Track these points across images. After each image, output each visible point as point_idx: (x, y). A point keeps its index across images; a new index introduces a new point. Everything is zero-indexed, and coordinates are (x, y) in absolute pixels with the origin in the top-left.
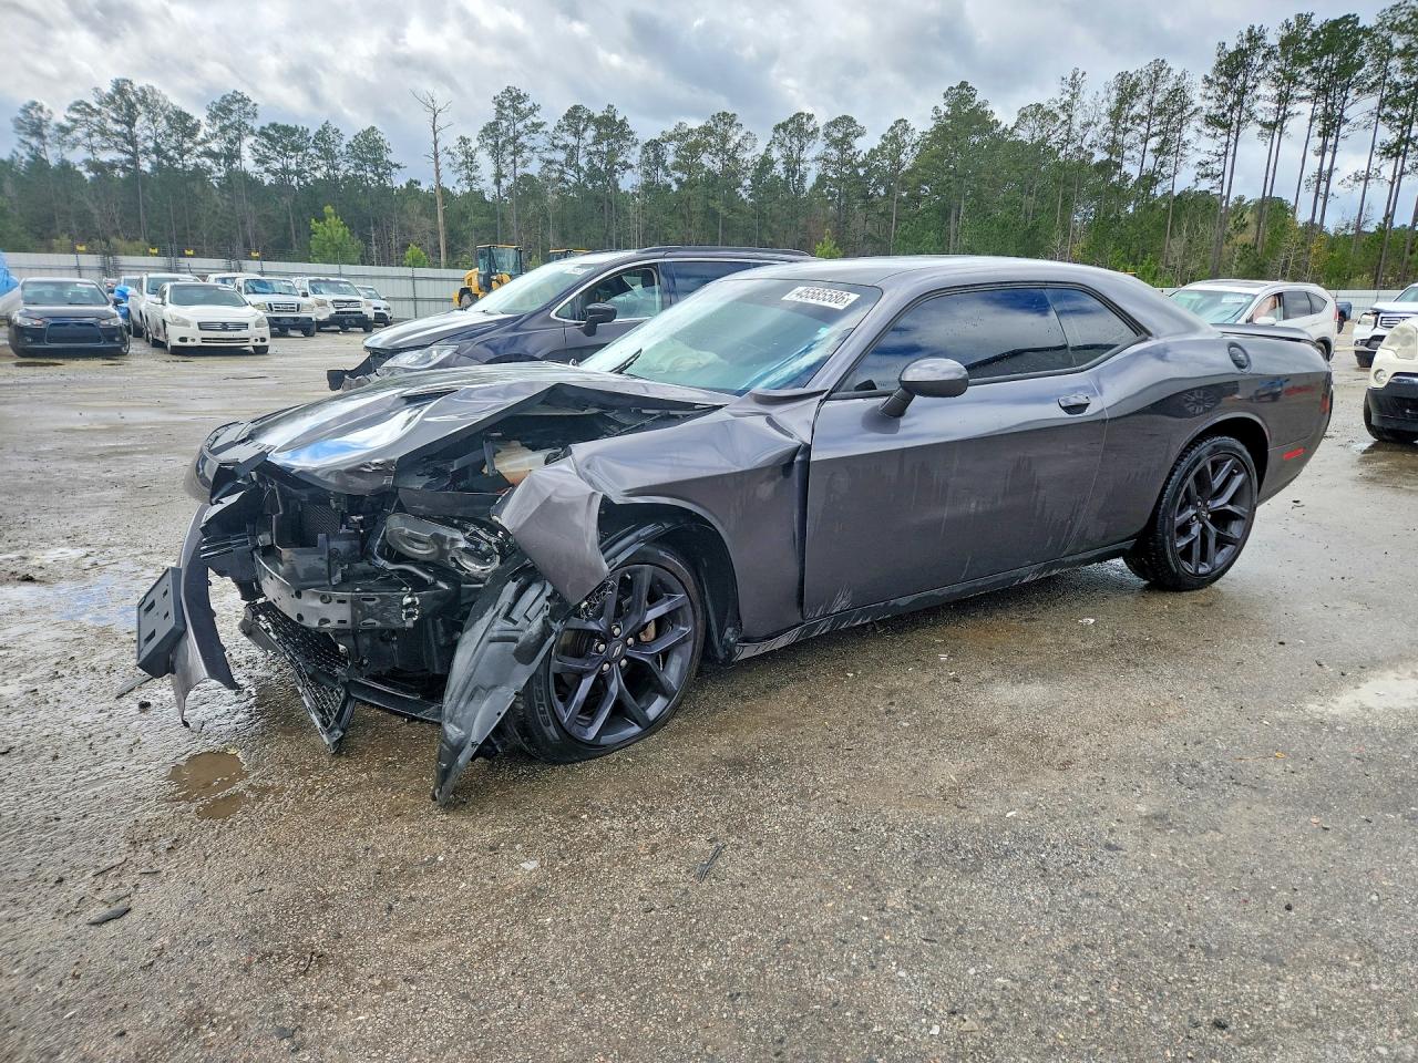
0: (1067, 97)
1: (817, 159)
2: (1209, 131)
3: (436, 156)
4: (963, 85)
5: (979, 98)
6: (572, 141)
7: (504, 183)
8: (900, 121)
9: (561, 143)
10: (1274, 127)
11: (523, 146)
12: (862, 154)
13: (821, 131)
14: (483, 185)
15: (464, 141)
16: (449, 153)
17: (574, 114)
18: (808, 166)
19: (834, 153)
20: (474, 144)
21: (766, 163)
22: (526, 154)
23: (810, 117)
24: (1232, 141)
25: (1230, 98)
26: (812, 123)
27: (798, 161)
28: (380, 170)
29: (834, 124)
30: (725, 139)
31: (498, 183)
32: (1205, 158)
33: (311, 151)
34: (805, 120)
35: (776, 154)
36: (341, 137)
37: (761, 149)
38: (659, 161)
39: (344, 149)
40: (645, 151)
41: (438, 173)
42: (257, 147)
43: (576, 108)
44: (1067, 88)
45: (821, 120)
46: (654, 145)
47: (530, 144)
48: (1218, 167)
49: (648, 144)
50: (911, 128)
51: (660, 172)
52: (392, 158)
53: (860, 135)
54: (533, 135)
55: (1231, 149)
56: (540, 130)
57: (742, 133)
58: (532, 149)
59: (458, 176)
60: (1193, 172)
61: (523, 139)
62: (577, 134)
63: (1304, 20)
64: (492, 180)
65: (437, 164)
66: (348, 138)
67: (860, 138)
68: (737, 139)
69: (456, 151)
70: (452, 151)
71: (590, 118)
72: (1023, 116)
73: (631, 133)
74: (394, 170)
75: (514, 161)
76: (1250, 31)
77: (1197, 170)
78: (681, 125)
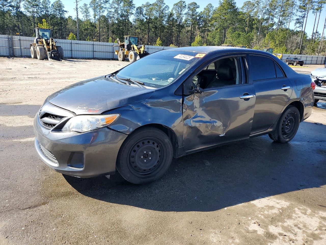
1: (186, 14)
2: (300, 10)
3: (77, 9)
6: (116, 6)
7: (97, 17)
8: (210, 4)
11: (102, 7)
12: (198, 13)
13: (187, 6)
14: (91, 18)
15: (85, 5)
16: (81, 8)
18: (183, 16)
19: (191, 12)
20: (88, 6)
21: (171, 15)
22: (103, 9)
23: (184, 2)
24: (306, 13)
26: (184, 3)
27: (181, 14)
28: (61, 12)
29: (191, 4)
30: (161, 7)
31: (95, 17)
32: (298, 18)
33: (41, 6)
34: (182, 3)
35: (174, 12)
36: (50, 2)
37: (170, 10)
38: (141, 13)
39: (50, 6)
40: (137, 9)
41: (77, 14)
42: (26, 5)
46: (140, 8)
47: (105, 6)
48: (301, 20)
49: (138, 8)
50: (213, 6)
51: (141, 16)
52: (64, 9)
53: (198, 7)
54: (106, 4)
55: (306, 16)
56: (108, 3)
57: (165, 6)
58: (105, 8)
59: (83, 15)
60: (295, 22)
61: (103, 5)
62: (118, 4)
64: (93, 16)
65: (77, 11)
66: (52, 3)
67: (198, 9)
68: (164, 7)
69: (83, 8)
70: (82, 7)
73: (133, 4)
74: (65, 13)
75: (100, 11)
77: (296, 21)
78: (148, 2)
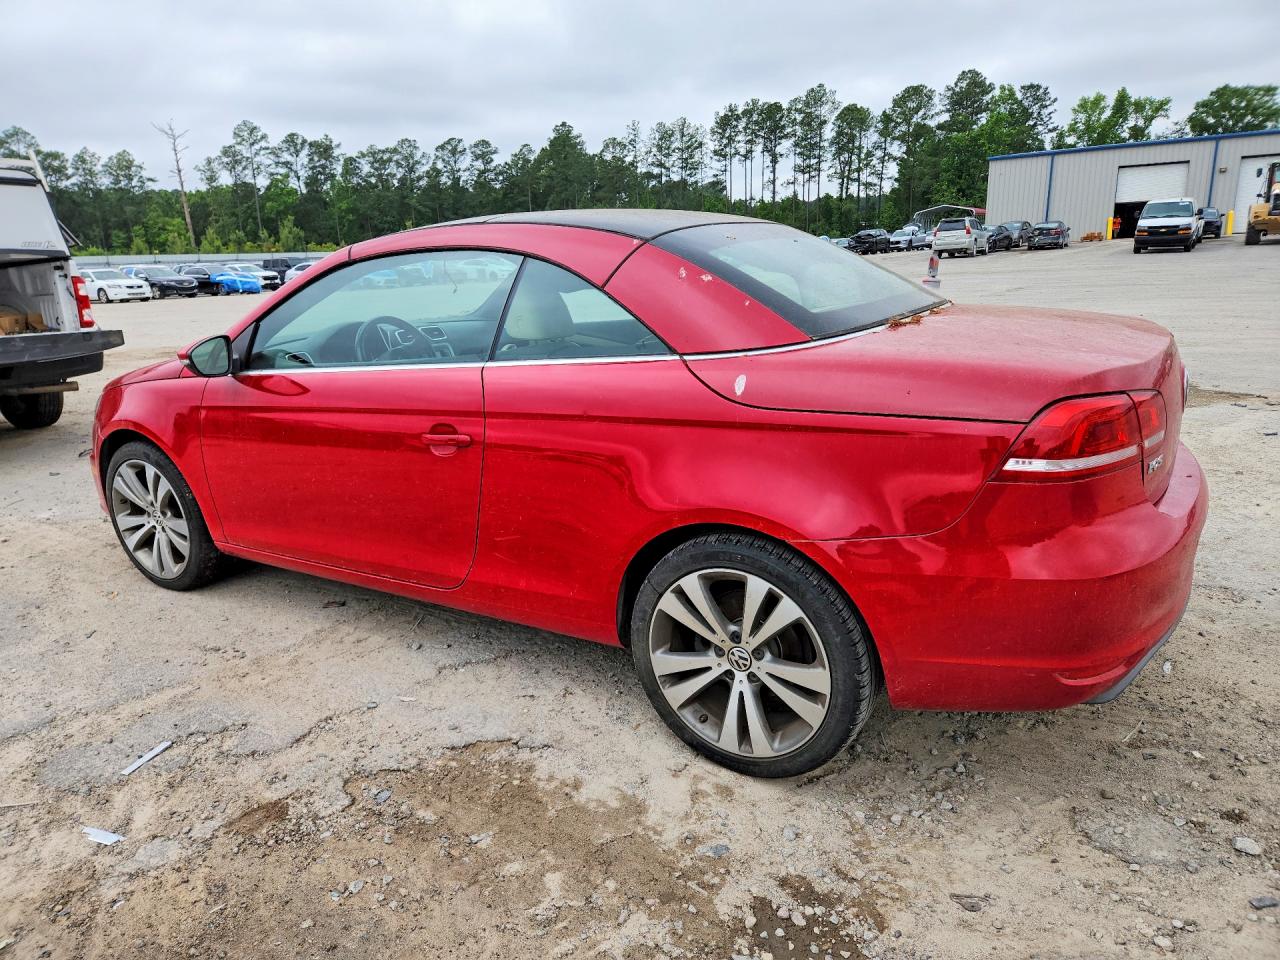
0: (632, 137)
4: (564, 124)
5: (575, 133)
9: (282, 160)
10: (748, 155)
17: (291, 139)
25: (725, 141)
43: (292, 135)
44: (631, 131)
45: (467, 143)
63: (755, 102)
71: (304, 141)
72: (607, 146)
76: (730, 106)
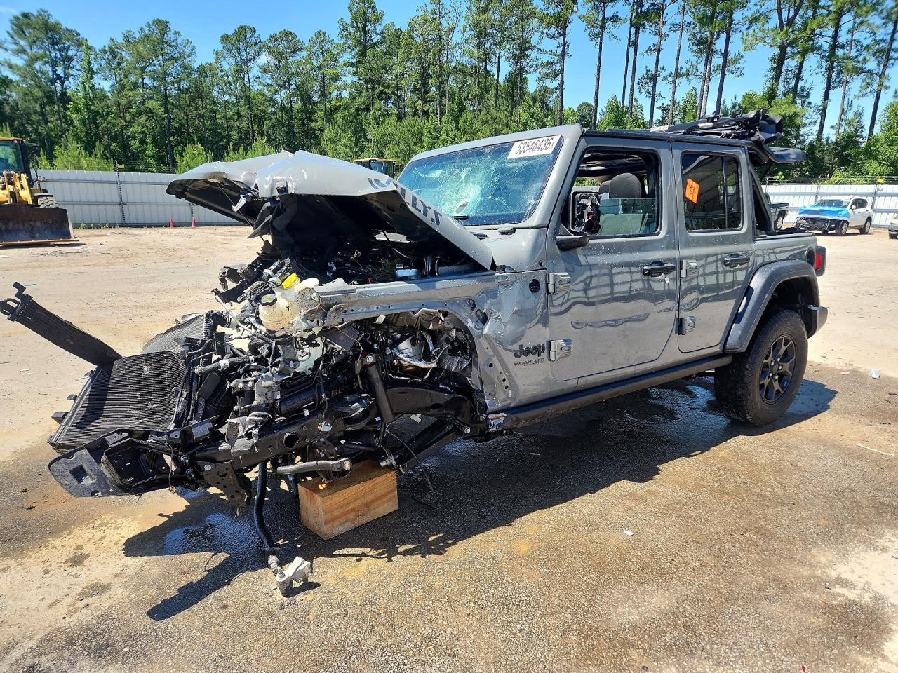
1: (263, 69)
8: (319, 32)
13: (265, 45)
23: (252, 30)
26: (256, 36)
34: (248, 33)
49: (104, 50)
78: (129, 32)
